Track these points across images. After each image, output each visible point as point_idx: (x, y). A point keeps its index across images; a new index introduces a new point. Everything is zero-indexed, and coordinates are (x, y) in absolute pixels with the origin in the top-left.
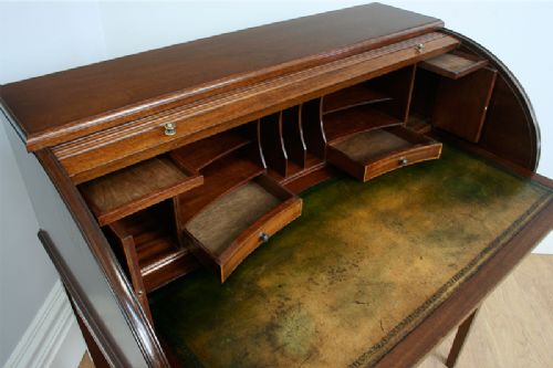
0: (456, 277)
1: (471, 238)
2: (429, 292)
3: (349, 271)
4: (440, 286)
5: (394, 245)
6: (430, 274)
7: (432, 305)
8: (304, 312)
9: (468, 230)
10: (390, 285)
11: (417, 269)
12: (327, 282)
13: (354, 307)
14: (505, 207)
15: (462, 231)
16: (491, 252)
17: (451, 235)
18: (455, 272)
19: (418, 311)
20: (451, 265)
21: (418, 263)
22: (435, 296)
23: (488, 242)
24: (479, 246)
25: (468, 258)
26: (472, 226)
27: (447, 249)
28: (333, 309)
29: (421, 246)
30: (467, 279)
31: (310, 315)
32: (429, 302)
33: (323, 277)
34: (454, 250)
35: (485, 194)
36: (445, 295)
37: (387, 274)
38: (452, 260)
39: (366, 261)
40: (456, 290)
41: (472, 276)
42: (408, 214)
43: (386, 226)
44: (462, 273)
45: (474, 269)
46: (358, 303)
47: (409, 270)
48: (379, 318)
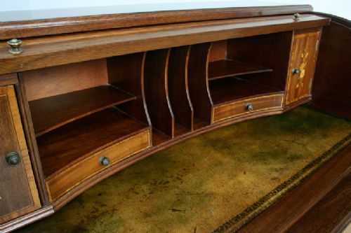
0: (279, 188)
1: (294, 158)
2: (250, 201)
3: (171, 184)
4: (261, 196)
5: (221, 163)
6: (252, 186)
7: (253, 212)
8: (115, 218)
9: (291, 152)
10: (212, 195)
11: (240, 182)
12: (147, 192)
13: (169, 214)
14: (325, 136)
15: (285, 152)
16: (314, 168)
17: (275, 155)
18: (277, 184)
19: (237, 218)
20: (274, 179)
21: (242, 177)
22: (255, 205)
23: (310, 160)
24: (302, 164)
25: (290, 173)
26: (295, 149)
27: (271, 166)
28: (147, 215)
29: (246, 164)
30: (289, 191)
31: (121, 221)
32: (249, 210)
33: (145, 187)
34: (278, 166)
35: (307, 127)
36: (266, 204)
37: (210, 186)
38: (275, 175)
39: (190, 175)
40: (279, 199)
41: (295, 187)
42: (236, 141)
43: (215, 149)
44: (285, 185)
45: (296, 182)
46: (174, 210)
47: (231, 183)
48: (194, 225)
